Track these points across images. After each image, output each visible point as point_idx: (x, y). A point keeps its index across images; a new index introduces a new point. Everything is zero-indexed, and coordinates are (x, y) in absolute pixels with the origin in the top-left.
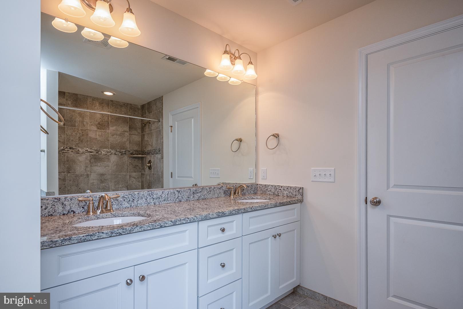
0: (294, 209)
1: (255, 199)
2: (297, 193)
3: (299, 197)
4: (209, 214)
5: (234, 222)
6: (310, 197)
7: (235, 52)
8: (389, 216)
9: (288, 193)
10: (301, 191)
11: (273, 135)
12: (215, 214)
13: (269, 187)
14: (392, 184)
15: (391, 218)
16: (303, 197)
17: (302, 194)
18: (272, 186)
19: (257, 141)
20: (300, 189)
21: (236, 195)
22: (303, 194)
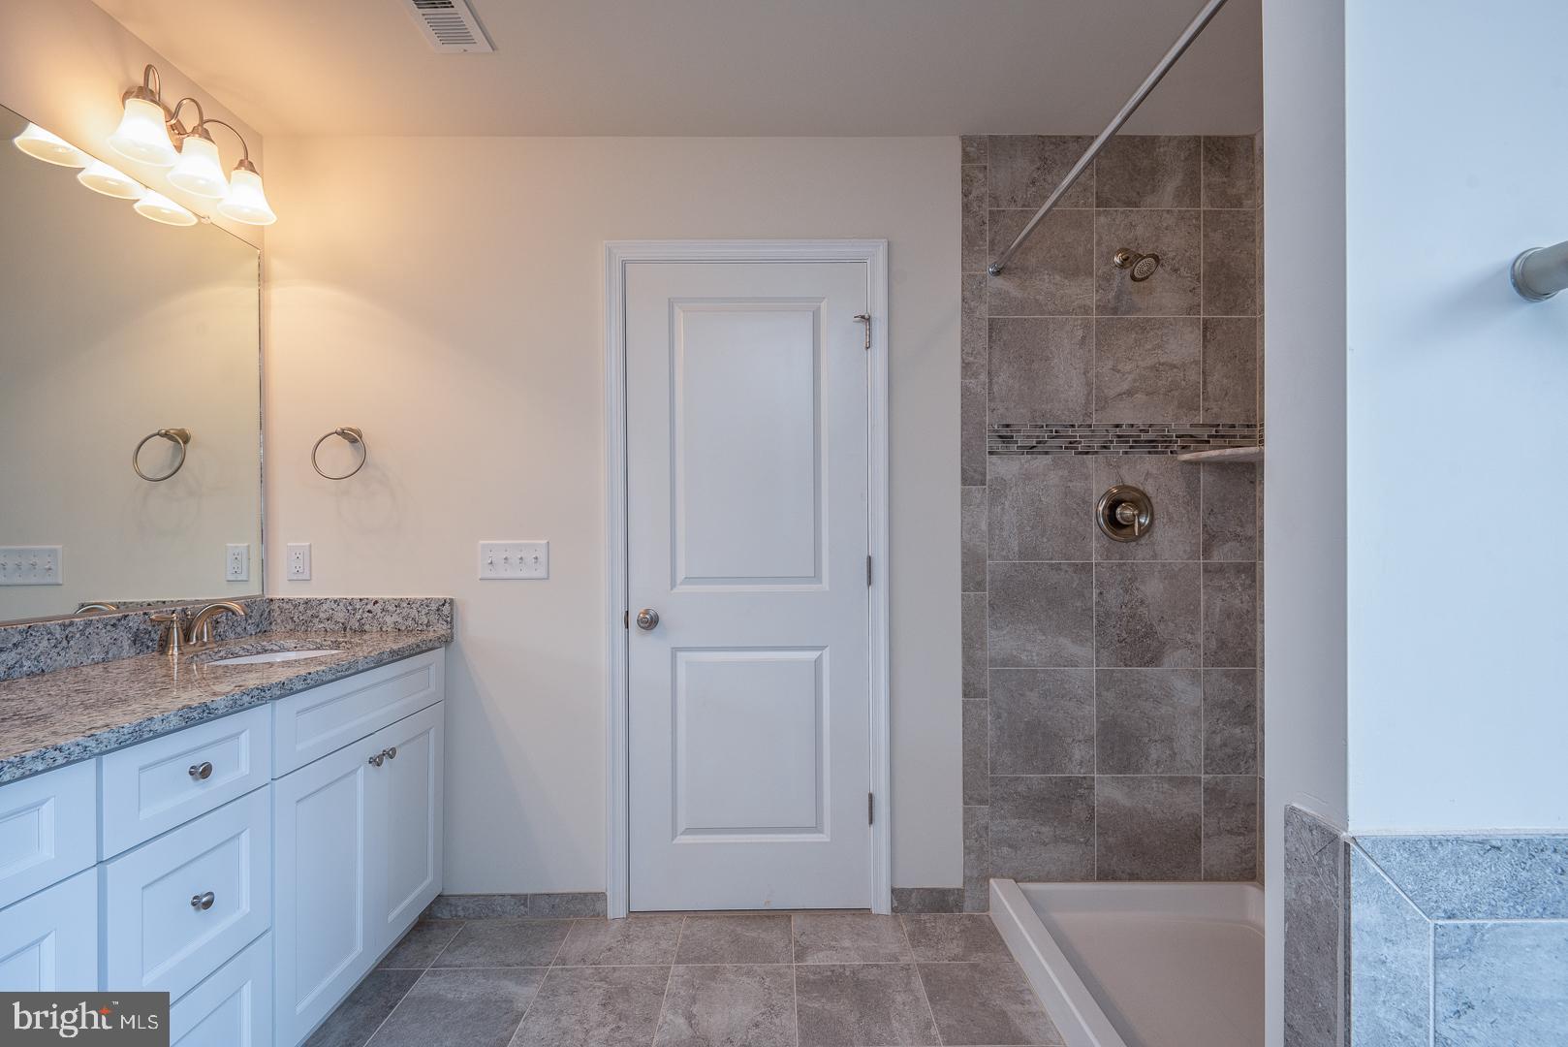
0: (427, 667)
1: (276, 651)
2: (433, 618)
3: (441, 629)
4: (151, 719)
5: (244, 734)
6: (475, 626)
7: (179, 106)
8: (675, 650)
9: (400, 620)
10: (445, 611)
11: (342, 433)
12: (175, 715)
13: (325, 607)
14: (681, 576)
15: (679, 654)
16: (451, 628)
17: (449, 619)
18: (335, 601)
19: (265, 444)
20: (443, 605)
21: (194, 645)
22: (452, 618)
